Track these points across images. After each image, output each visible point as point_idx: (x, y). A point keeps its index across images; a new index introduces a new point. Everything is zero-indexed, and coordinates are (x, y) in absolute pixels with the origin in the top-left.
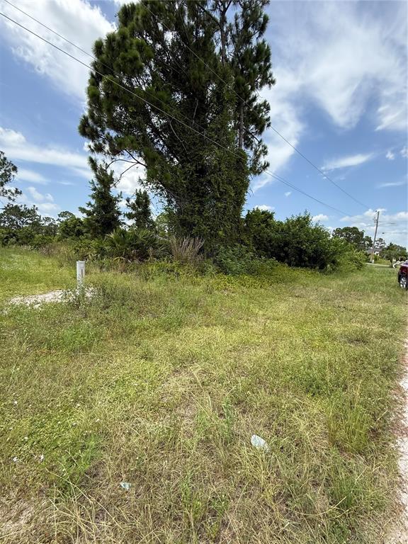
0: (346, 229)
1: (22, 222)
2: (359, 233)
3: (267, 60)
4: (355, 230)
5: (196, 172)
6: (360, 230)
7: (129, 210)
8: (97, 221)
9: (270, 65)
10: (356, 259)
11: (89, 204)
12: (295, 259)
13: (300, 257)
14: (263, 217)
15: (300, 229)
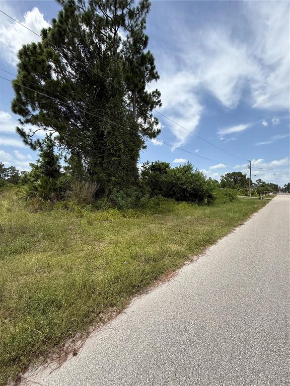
0: (234, 174)
1: (5, 175)
2: (242, 176)
3: (152, 63)
4: (239, 174)
5: (97, 136)
6: (243, 174)
7: (66, 165)
8: (42, 173)
9: (154, 67)
10: (229, 194)
11: (38, 161)
12: (181, 196)
13: (184, 194)
14: (163, 167)
15: (183, 174)
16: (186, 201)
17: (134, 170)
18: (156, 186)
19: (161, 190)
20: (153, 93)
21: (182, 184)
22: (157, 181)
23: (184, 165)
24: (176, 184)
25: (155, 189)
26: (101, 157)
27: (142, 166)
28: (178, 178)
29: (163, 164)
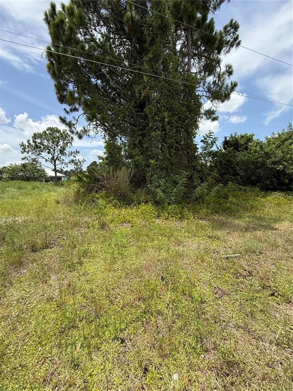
12: (272, 182)
13: (279, 179)
14: (242, 142)
15: (278, 147)
16: (282, 190)
17: (189, 148)
18: (227, 169)
19: (236, 174)
20: (225, 28)
21: (275, 163)
22: (228, 161)
23: (280, 133)
24: (263, 164)
25: (225, 174)
26: (141, 135)
27: (202, 141)
28: (266, 153)
29: (242, 137)
